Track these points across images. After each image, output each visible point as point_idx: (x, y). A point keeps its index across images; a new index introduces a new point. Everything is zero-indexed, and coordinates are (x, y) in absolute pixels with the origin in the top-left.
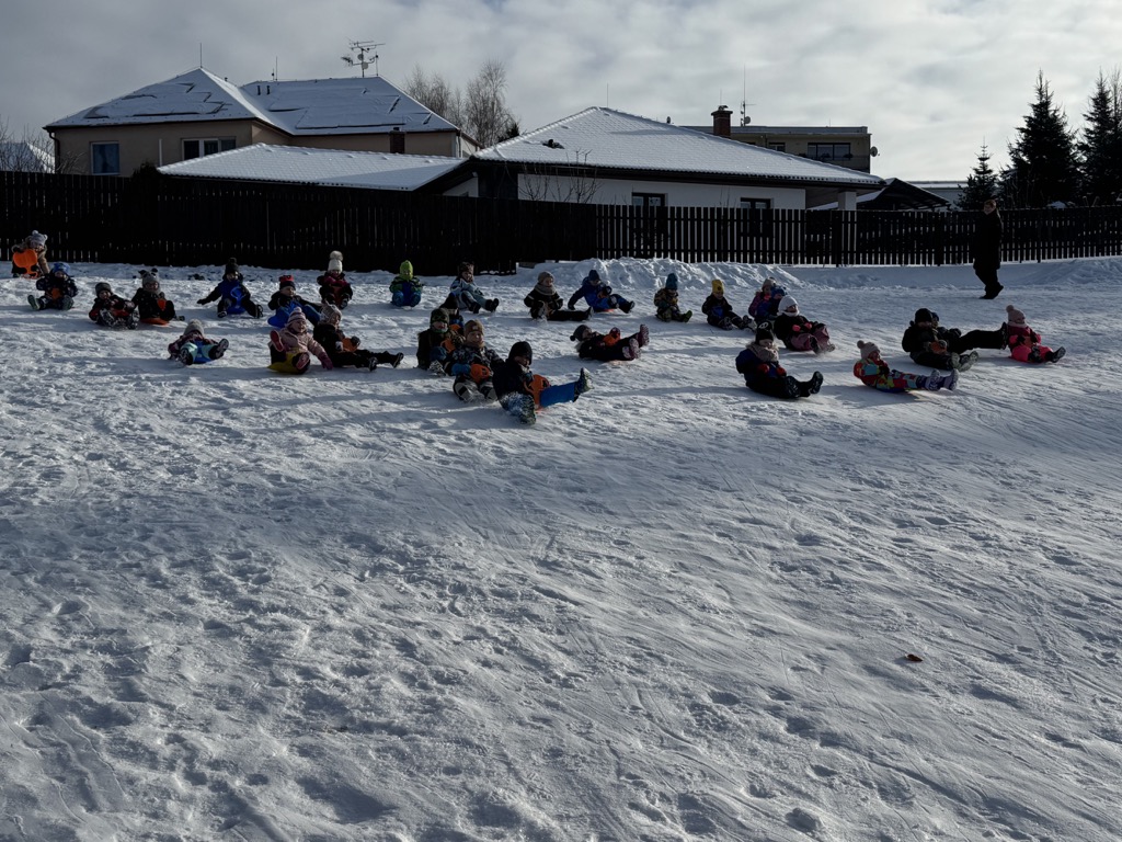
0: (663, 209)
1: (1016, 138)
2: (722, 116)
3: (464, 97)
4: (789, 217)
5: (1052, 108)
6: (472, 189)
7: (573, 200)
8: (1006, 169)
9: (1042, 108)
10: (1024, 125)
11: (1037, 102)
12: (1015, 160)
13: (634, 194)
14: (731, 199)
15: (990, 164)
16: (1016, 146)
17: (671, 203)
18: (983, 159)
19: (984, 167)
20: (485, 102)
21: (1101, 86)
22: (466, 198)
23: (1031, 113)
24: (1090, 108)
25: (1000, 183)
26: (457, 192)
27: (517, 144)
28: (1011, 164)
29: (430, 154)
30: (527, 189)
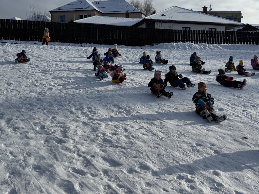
0: (189, 31)
2: (205, 8)
3: (143, 4)
4: (221, 33)
6: (144, 26)
7: (168, 28)
13: (183, 27)
14: (206, 28)
17: (191, 29)
20: (148, 5)
22: (143, 28)
26: (141, 27)
27: (155, 15)
29: (135, 18)
30: (157, 26)
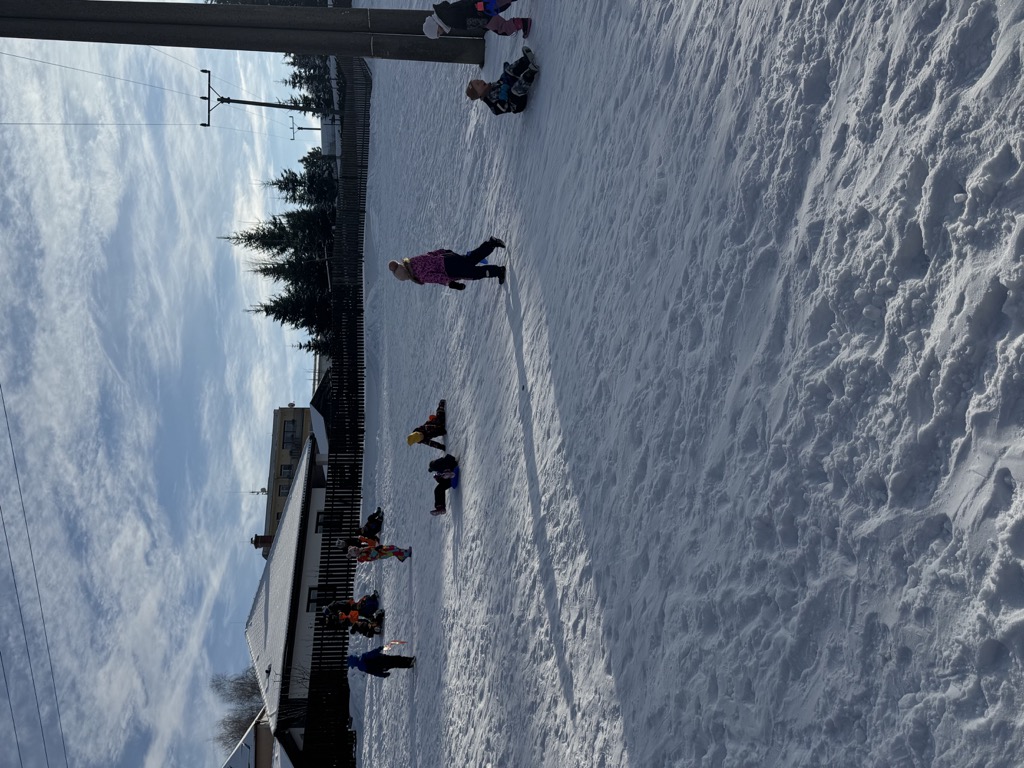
0: (320, 588)
1: (287, 326)
2: (258, 541)
4: (330, 499)
5: (268, 303)
6: (298, 732)
7: (308, 684)
8: (308, 332)
9: (268, 310)
10: (280, 321)
11: (265, 313)
12: (302, 327)
13: (308, 611)
14: (316, 540)
15: (304, 342)
16: (294, 326)
17: (316, 583)
18: (301, 347)
19: (306, 346)
21: (256, 271)
22: (305, 736)
23: (272, 317)
24: (270, 279)
25: (317, 336)
26: (300, 743)
27: (267, 698)
28: (305, 328)
29: (272, 755)
30: (301, 691)
